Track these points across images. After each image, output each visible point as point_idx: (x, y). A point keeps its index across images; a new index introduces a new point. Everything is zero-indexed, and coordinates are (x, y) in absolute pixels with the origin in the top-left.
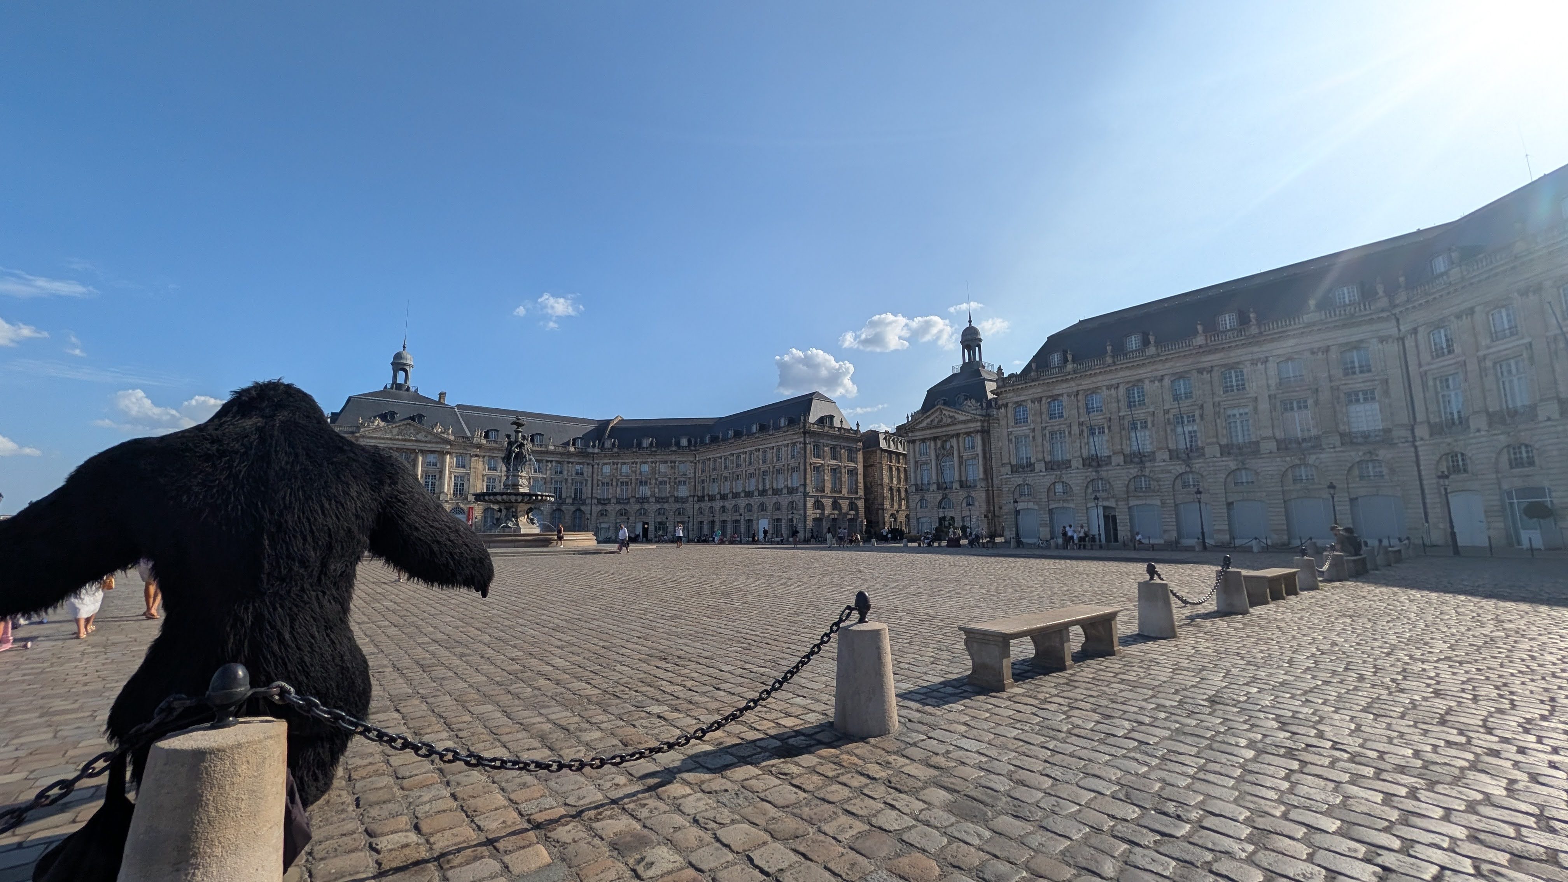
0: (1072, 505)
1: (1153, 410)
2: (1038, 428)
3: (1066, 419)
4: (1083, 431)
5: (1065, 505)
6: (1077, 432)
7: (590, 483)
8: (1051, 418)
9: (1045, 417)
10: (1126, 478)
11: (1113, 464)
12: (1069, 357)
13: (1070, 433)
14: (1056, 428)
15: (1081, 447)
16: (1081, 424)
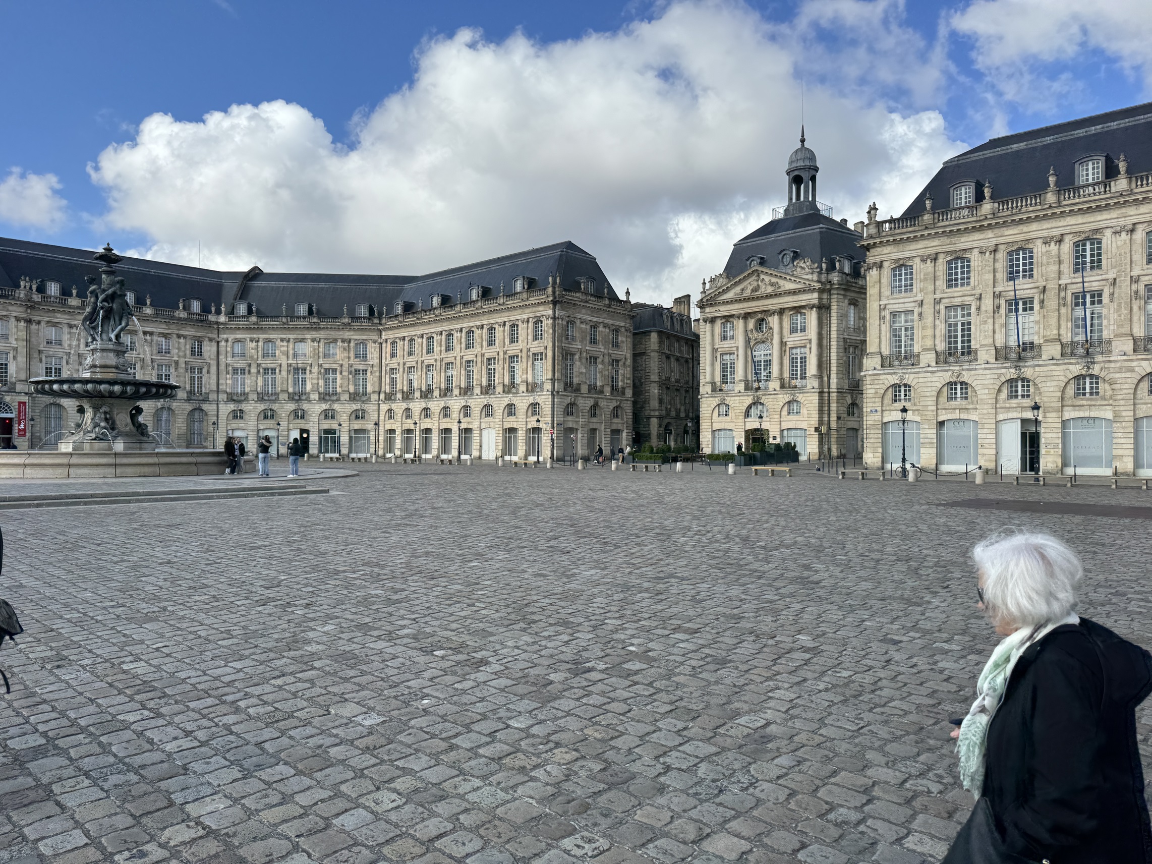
0: (974, 417)
1: (1114, 276)
2: (928, 301)
3: (974, 288)
4: (999, 307)
5: (964, 416)
6: (990, 308)
7: (213, 369)
8: (950, 286)
9: (941, 283)
10: (1062, 378)
11: (1044, 357)
12: (987, 192)
13: (979, 308)
14: (958, 301)
15: (994, 332)
16: (997, 296)
